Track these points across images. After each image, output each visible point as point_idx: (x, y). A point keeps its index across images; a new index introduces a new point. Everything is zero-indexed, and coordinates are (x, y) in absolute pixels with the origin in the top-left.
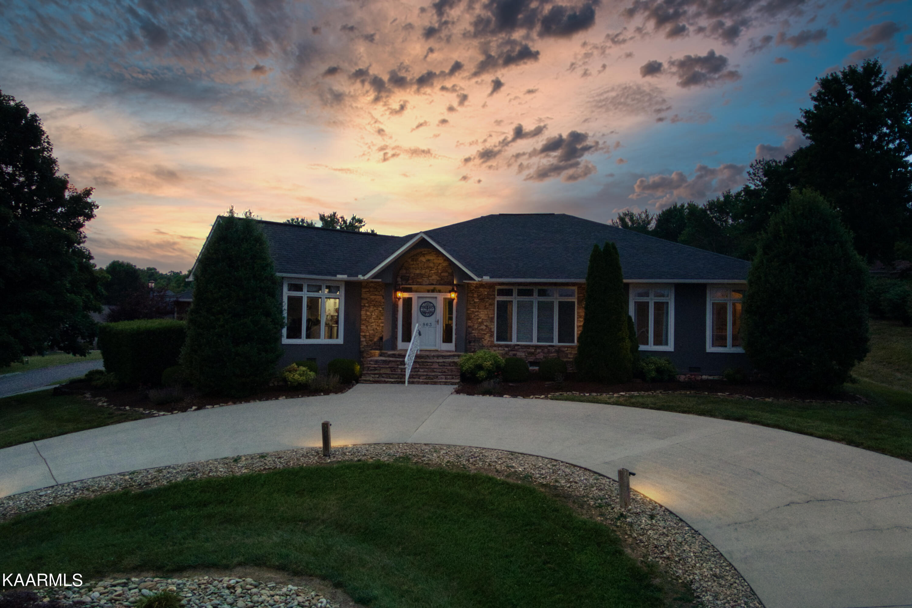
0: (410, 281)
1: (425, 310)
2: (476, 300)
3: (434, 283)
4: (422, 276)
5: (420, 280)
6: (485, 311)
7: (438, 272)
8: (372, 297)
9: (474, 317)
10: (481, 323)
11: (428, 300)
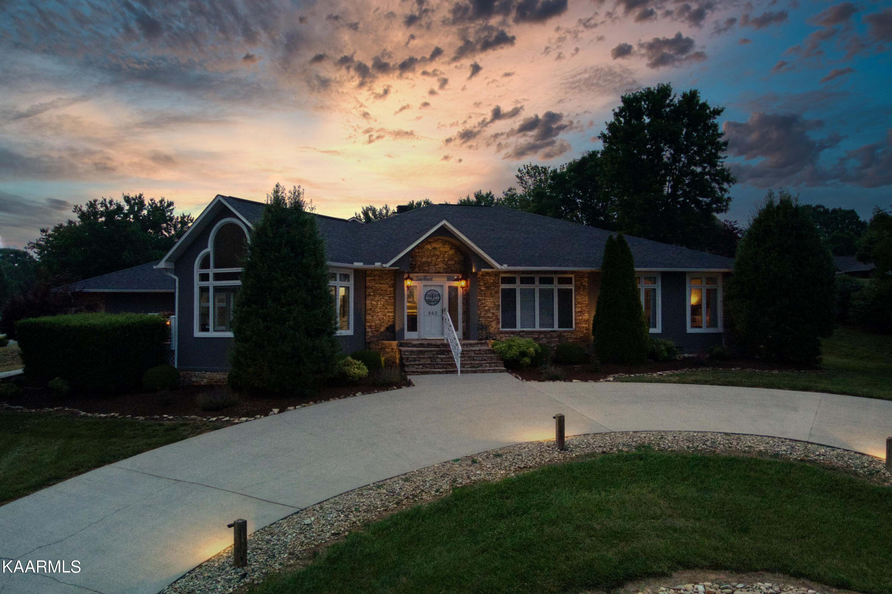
0: (417, 270)
1: (430, 298)
2: (483, 288)
3: (442, 271)
4: (429, 264)
5: (427, 268)
6: (491, 298)
7: (444, 260)
8: (377, 285)
9: (481, 305)
10: (488, 311)
11: (433, 288)
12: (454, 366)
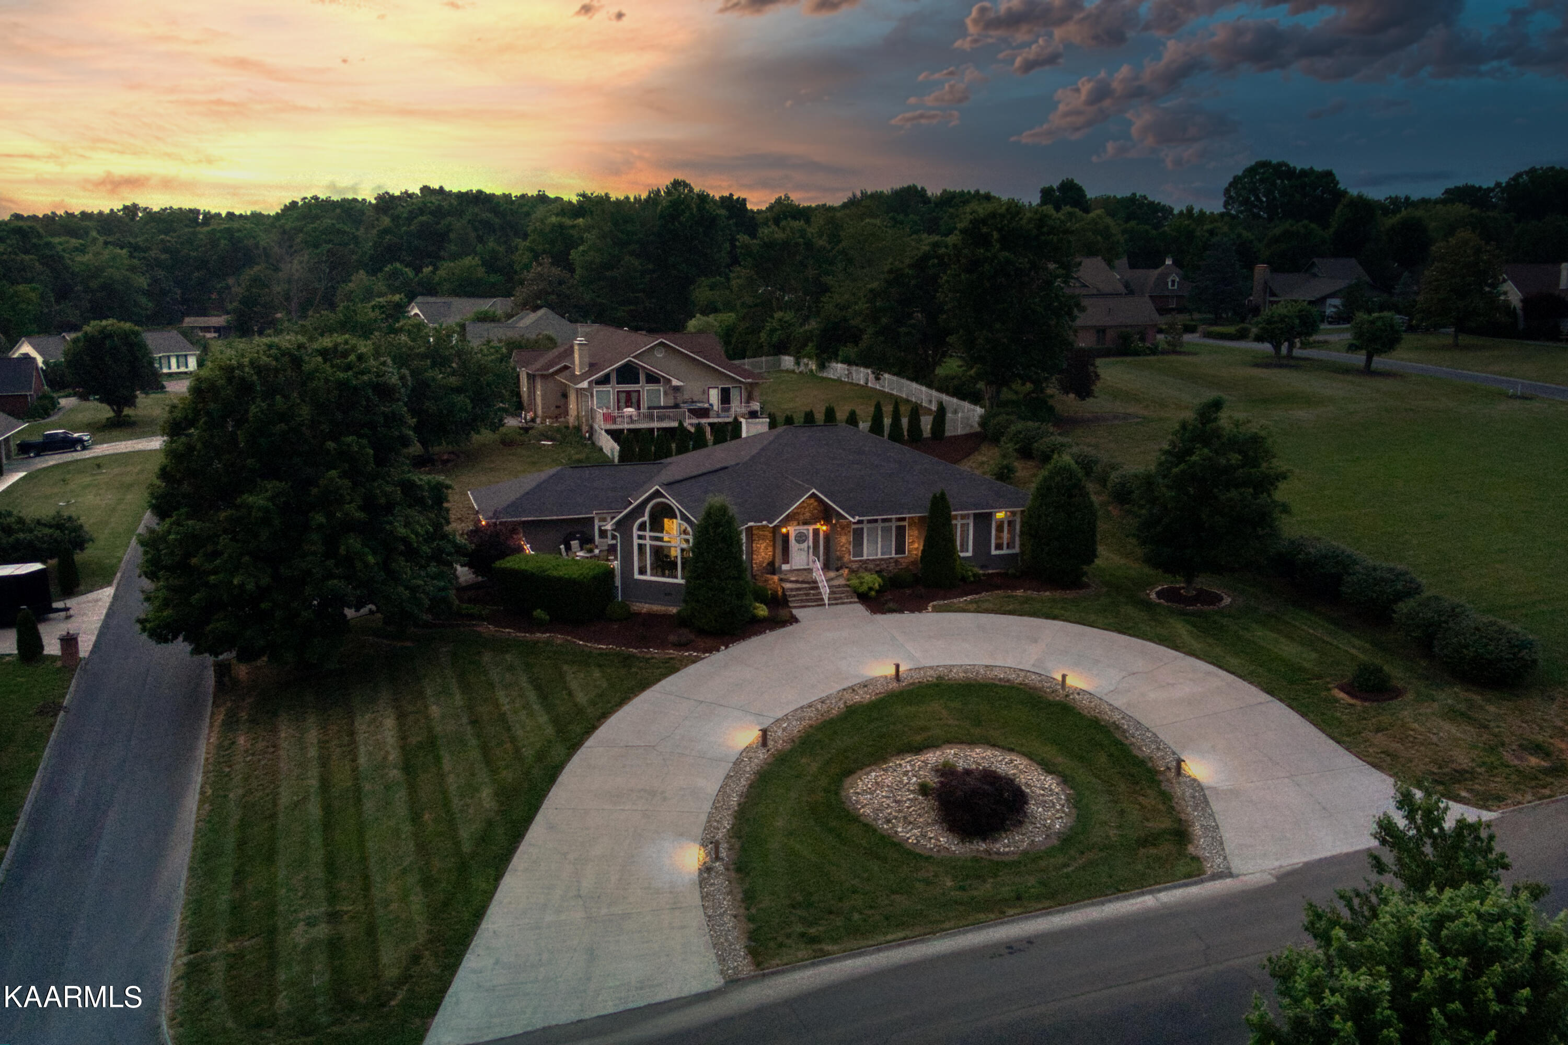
1: (800, 539)
2: (839, 532)
3: (808, 519)
4: (798, 514)
5: (797, 517)
6: (845, 536)
7: (810, 512)
8: (760, 533)
9: (837, 543)
10: (842, 546)
11: (802, 532)
12: (822, 600)
